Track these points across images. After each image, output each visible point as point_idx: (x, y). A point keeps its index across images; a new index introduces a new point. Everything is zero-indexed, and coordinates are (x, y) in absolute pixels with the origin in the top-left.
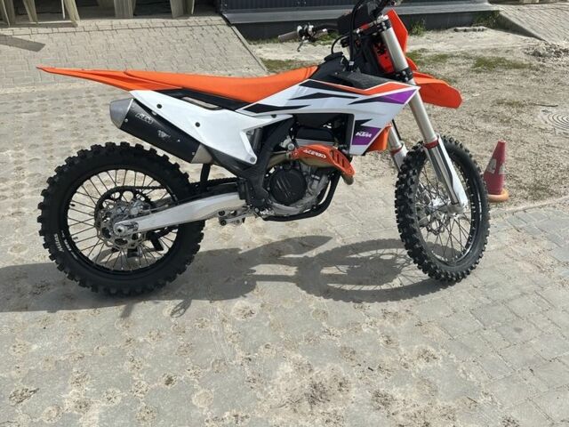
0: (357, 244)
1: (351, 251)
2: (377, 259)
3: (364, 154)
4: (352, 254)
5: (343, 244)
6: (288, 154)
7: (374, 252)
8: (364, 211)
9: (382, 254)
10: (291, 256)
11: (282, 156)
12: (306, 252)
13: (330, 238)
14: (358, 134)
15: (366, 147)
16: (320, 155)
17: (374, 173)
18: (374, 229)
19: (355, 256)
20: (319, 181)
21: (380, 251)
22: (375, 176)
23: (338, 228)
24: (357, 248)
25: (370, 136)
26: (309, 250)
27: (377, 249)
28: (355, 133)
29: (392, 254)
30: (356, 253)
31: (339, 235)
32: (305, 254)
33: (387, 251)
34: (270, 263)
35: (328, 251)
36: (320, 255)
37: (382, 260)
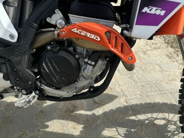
0: (137, 105)
1: (130, 112)
2: (152, 124)
3: (151, 38)
4: (131, 115)
5: (126, 104)
6: (56, 32)
7: (149, 115)
8: (145, 75)
9: (156, 119)
10: (82, 112)
11: (50, 34)
12: (95, 109)
13: (116, 97)
14: (146, 10)
15: (155, 28)
16: (93, 36)
17: (154, 46)
18: (151, 91)
19: (133, 118)
20: (94, 66)
21: (155, 115)
22: (155, 48)
23: (124, 88)
24: (136, 109)
25: (163, 13)
26: (98, 107)
27: (152, 112)
28: (141, 8)
29: (164, 119)
30: (135, 115)
31: (124, 94)
32: (93, 112)
33: (161, 115)
34: (63, 119)
35: (112, 110)
36: (105, 114)
37: (156, 124)
